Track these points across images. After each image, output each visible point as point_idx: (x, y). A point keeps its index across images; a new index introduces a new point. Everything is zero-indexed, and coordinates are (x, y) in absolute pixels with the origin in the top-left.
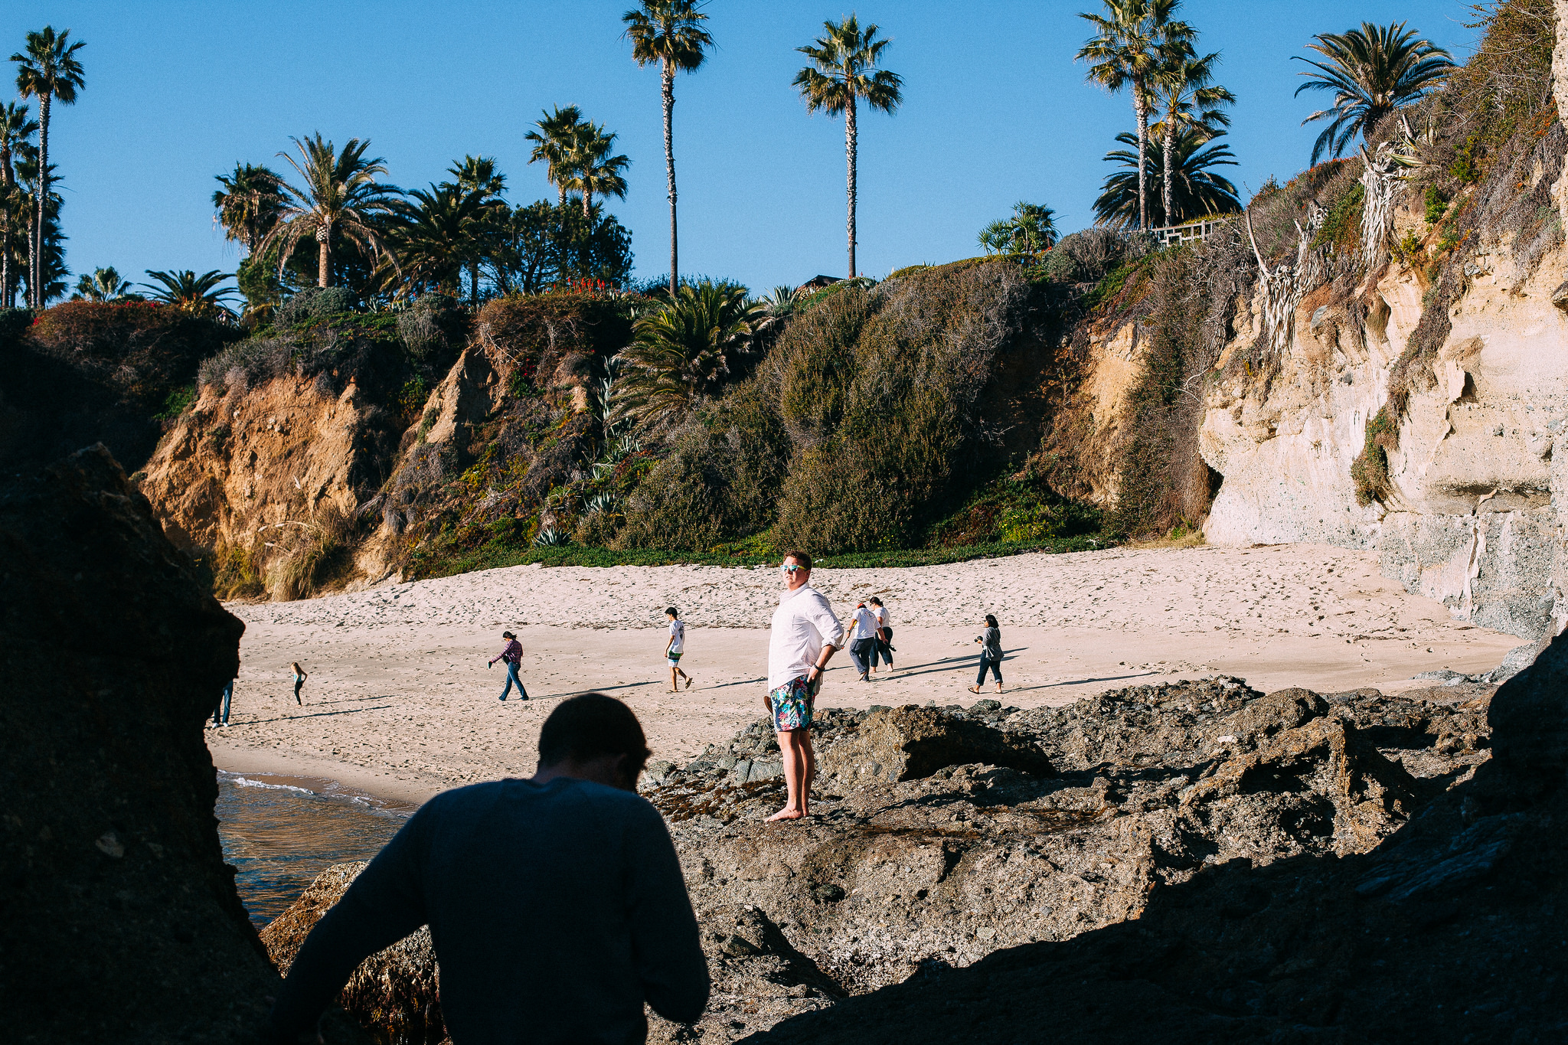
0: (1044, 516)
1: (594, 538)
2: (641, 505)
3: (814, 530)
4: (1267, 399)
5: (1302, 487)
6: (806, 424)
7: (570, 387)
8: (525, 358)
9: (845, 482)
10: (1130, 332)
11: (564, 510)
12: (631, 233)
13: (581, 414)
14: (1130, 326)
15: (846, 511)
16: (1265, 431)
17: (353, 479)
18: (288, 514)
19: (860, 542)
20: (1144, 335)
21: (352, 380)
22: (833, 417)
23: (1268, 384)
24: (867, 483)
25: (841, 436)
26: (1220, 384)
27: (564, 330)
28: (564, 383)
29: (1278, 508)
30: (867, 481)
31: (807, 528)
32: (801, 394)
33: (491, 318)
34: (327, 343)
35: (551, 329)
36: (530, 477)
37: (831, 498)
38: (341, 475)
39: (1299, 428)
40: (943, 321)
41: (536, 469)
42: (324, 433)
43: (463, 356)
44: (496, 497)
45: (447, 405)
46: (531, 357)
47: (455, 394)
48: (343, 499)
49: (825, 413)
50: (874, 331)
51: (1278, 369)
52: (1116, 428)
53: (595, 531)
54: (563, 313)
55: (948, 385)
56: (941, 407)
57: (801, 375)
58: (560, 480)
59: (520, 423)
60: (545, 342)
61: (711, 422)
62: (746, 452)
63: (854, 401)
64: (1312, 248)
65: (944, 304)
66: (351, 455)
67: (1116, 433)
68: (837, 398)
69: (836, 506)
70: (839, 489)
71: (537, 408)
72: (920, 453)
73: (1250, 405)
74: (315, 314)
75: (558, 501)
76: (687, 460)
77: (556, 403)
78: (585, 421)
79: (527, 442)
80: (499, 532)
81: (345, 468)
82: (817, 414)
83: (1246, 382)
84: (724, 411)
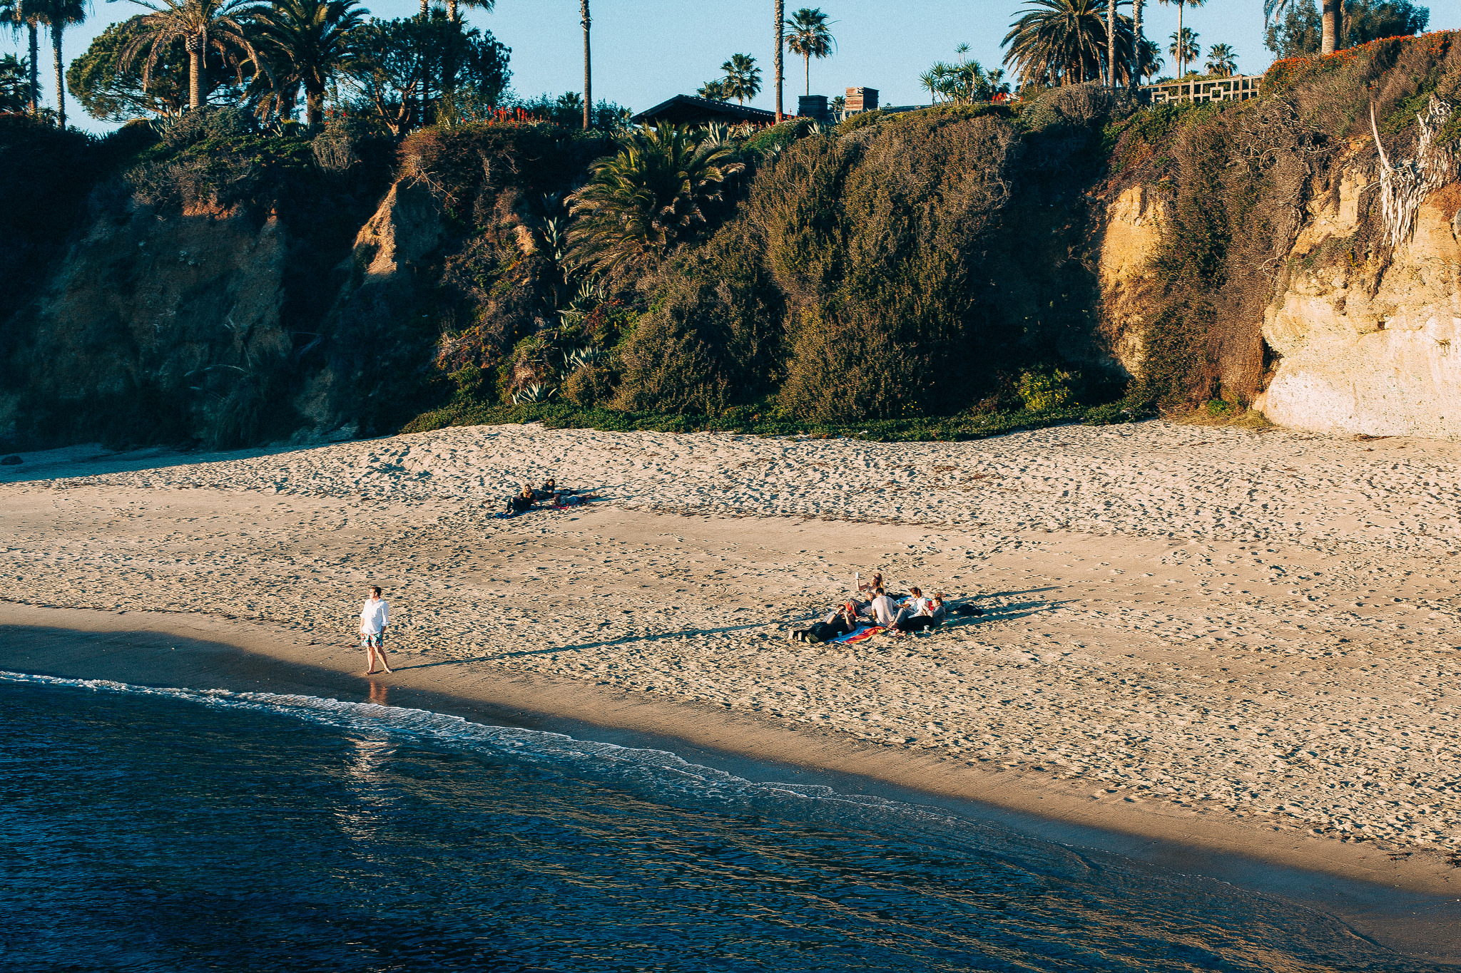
0: (1065, 382)
1: (588, 396)
2: (637, 362)
3: (836, 395)
4: (1377, 292)
5: (1417, 383)
6: (804, 280)
7: (513, 225)
8: (461, 193)
9: (863, 346)
10: (1137, 197)
11: (542, 363)
12: (510, 50)
13: (531, 256)
14: (1136, 192)
15: (867, 376)
16: (1374, 324)
17: (286, 319)
18: (211, 355)
19: (884, 408)
20: (1155, 200)
21: (273, 211)
22: (834, 275)
23: (1380, 276)
24: (887, 347)
25: (845, 293)
26: (1315, 272)
27: (500, 164)
28: (507, 219)
29: (1382, 401)
30: (886, 345)
31: (828, 393)
32: (796, 249)
33: (422, 151)
34: (241, 171)
35: (487, 162)
36: (490, 323)
37: (850, 361)
38: (272, 315)
39: (1419, 325)
40: (938, 177)
41: (495, 315)
42: (244, 267)
43: (393, 191)
44: (454, 345)
45: (384, 243)
46: (467, 192)
47: (392, 230)
48: (277, 340)
49: (825, 271)
50: (861, 183)
51: (1390, 262)
52: (1124, 292)
53: (587, 387)
54: (499, 146)
55: (957, 246)
56: (951, 268)
57: (791, 229)
58: (527, 329)
59: (464, 263)
60: (480, 176)
61: (690, 271)
62: (739, 308)
63: (856, 259)
64: (1436, 144)
65: (936, 159)
66: (281, 294)
67: (1123, 298)
68: (836, 255)
69: (856, 370)
70: (857, 353)
71: (479, 247)
72: (935, 316)
73: (1356, 297)
74: (212, 136)
75: (533, 352)
76: (677, 313)
77: (499, 243)
78: (538, 264)
79: (477, 284)
80: (465, 382)
81: (275, 309)
82: (816, 270)
83: (1348, 272)
84: (702, 261)
